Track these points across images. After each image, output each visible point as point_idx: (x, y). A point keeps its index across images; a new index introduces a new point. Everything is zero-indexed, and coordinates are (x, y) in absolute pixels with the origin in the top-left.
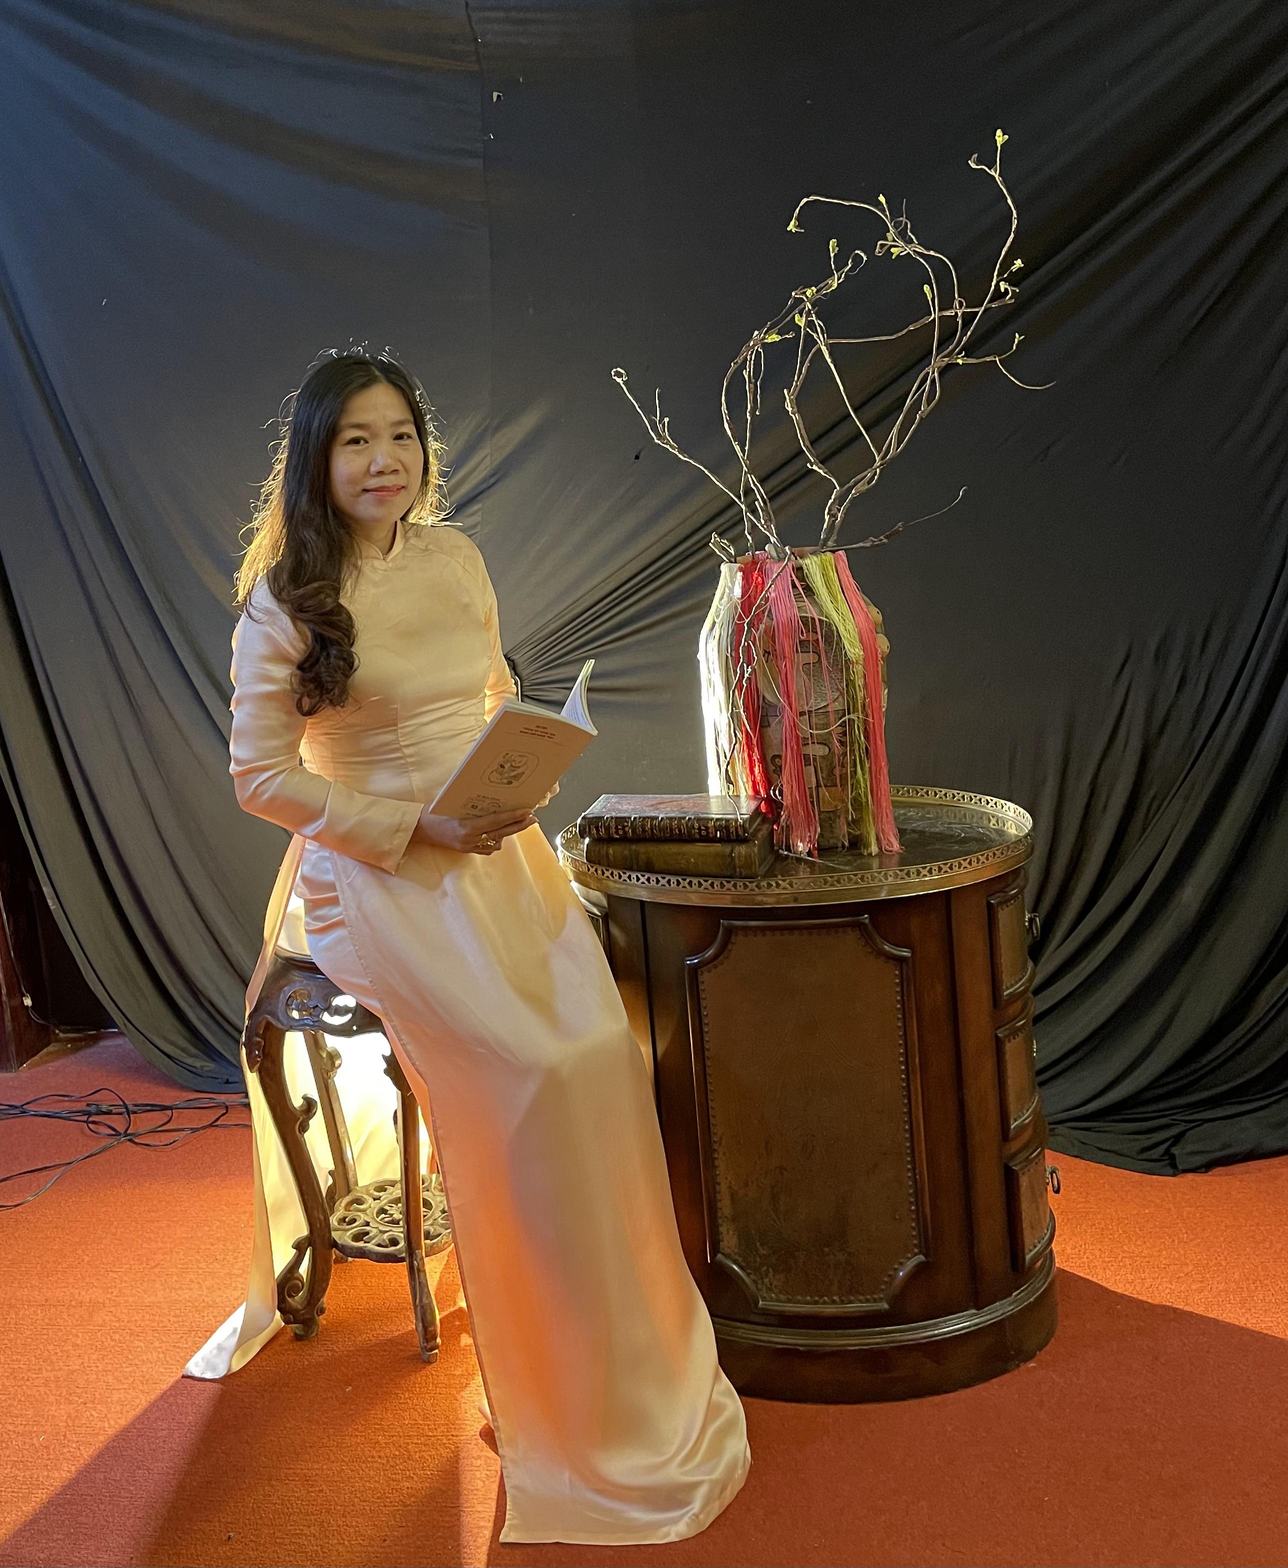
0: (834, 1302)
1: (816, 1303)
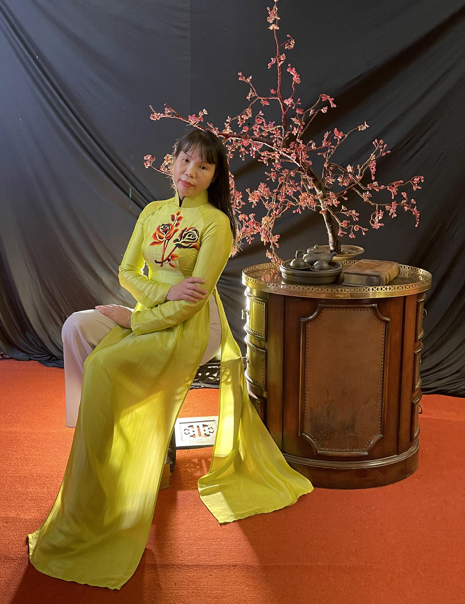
0: (347, 451)
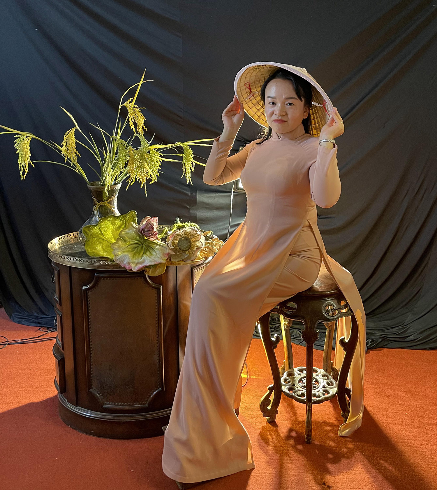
1: (123, 405)
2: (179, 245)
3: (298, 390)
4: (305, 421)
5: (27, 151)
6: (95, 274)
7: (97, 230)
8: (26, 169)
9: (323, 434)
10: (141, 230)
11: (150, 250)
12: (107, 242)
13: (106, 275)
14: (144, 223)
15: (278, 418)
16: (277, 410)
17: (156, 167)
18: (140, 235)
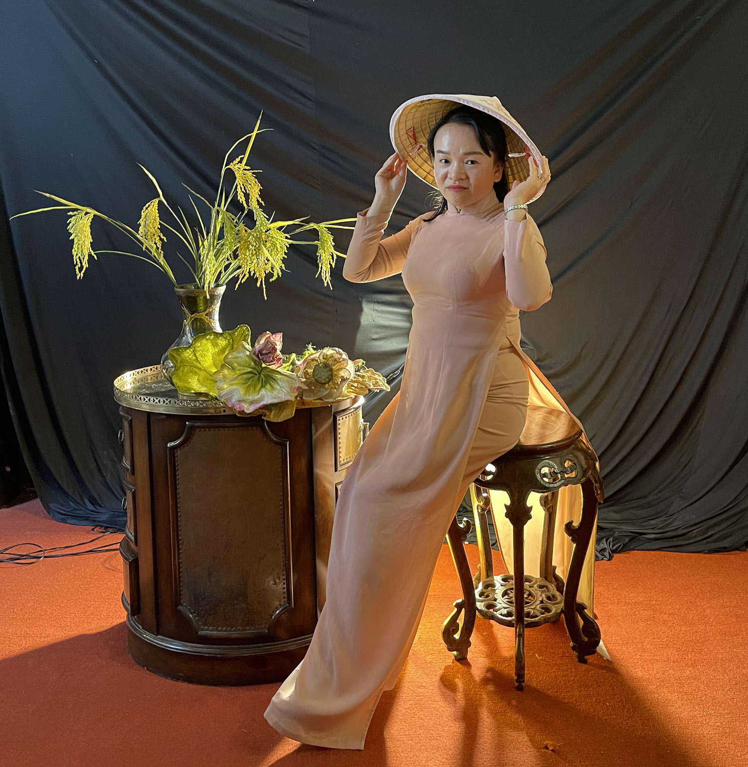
2: (315, 375)
3: (502, 607)
4: (513, 658)
5: (86, 235)
6: (187, 423)
7: (190, 355)
8: (84, 262)
9: (543, 676)
10: (257, 353)
11: (271, 382)
12: (205, 372)
13: (205, 424)
14: (261, 343)
15: (471, 654)
16: (469, 640)
17: (279, 255)
18: (256, 361)
